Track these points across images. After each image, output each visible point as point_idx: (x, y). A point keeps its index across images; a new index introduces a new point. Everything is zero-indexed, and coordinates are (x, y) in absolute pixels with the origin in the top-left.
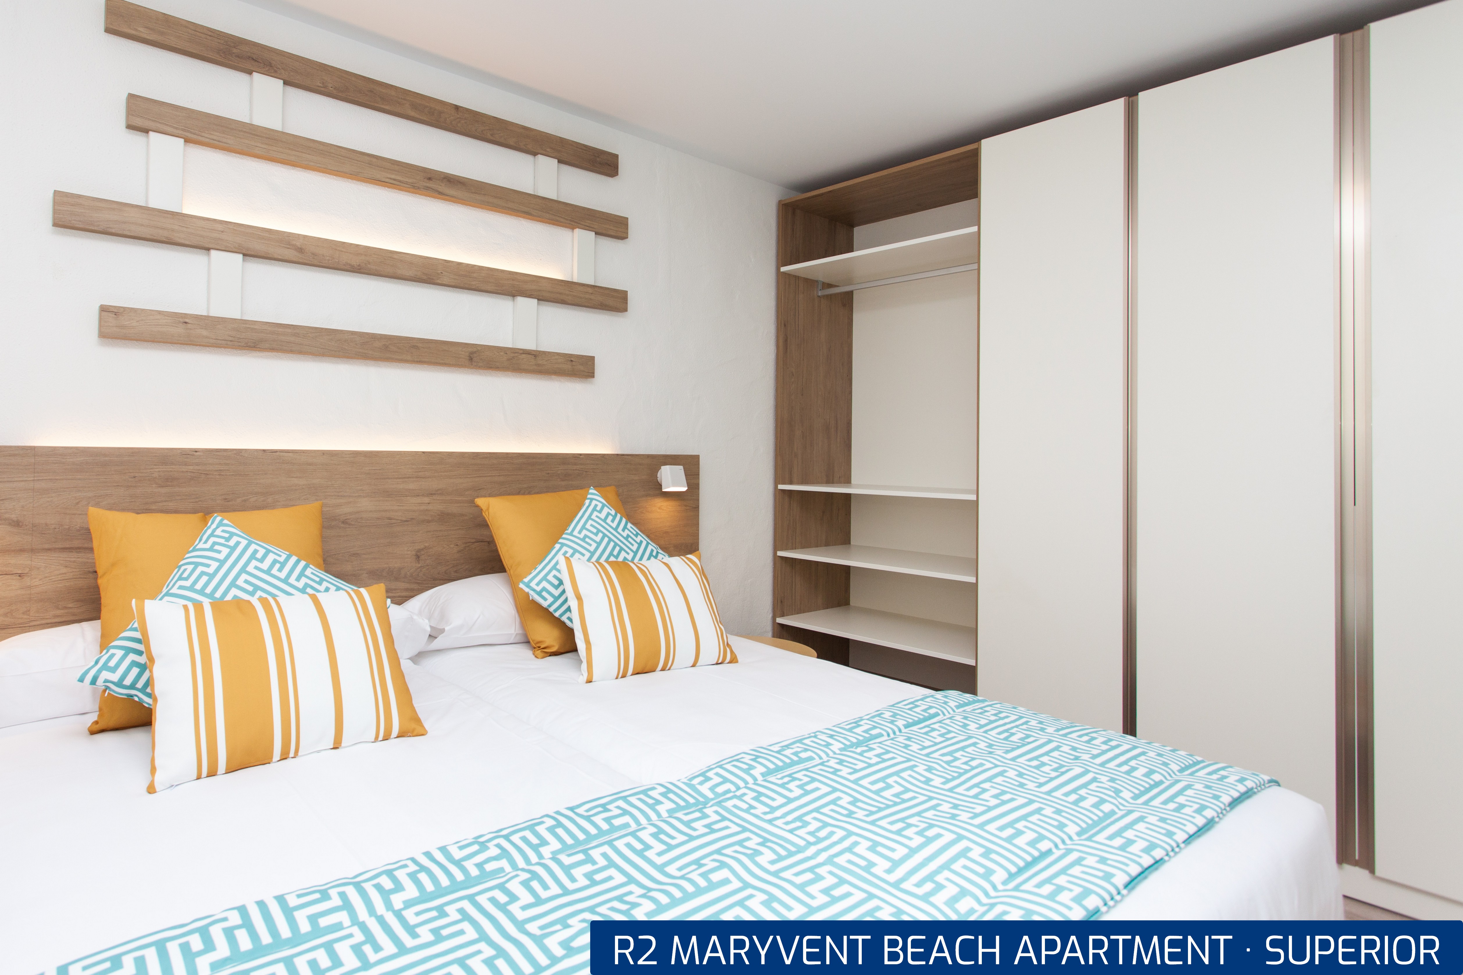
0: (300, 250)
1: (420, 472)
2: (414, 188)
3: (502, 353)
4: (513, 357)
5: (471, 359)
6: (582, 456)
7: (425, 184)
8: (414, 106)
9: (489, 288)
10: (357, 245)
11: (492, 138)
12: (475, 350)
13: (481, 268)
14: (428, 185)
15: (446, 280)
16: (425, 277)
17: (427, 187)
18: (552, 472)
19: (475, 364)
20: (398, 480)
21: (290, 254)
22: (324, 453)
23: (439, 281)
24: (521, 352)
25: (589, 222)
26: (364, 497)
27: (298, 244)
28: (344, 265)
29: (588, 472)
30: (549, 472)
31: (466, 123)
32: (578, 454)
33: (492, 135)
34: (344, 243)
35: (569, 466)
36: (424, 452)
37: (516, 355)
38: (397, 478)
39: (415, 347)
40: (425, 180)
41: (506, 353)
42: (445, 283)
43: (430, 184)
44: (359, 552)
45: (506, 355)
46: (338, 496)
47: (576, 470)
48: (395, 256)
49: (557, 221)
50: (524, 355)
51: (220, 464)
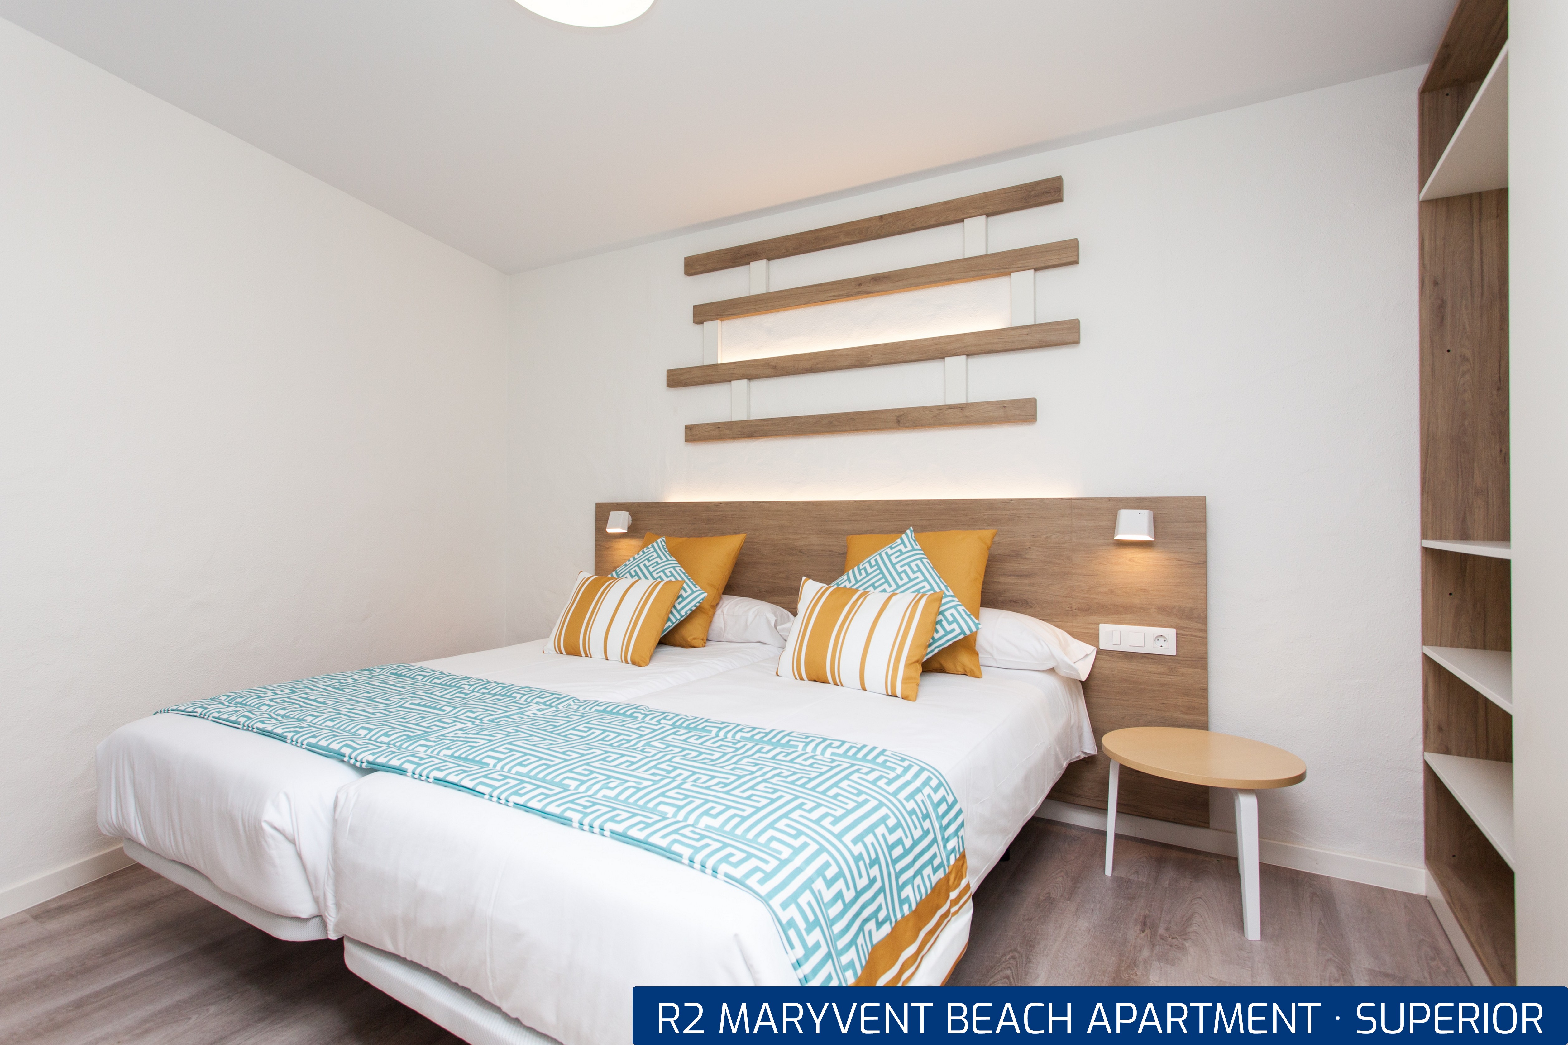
0: (775, 367)
1: (853, 516)
2: (848, 296)
3: (927, 412)
4: (939, 414)
5: (898, 422)
6: (1013, 501)
7: (856, 290)
8: (847, 234)
9: (913, 358)
10: (810, 353)
11: (913, 227)
12: (902, 413)
13: (905, 343)
14: (859, 290)
15: (875, 361)
16: (858, 363)
17: (859, 292)
18: (976, 517)
19: (903, 425)
20: (837, 522)
21: (769, 371)
22: (787, 503)
23: (869, 363)
24: (947, 407)
25: (1022, 262)
26: (813, 534)
27: (773, 364)
28: (802, 370)
29: (1021, 517)
30: (973, 517)
31: (889, 226)
32: (1008, 499)
33: (913, 225)
34: (801, 354)
35: (997, 511)
36: (855, 501)
37: (941, 411)
38: (835, 521)
39: (852, 419)
40: (857, 287)
41: (932, 411)
42: (874, 363)
43: (862, 289)
44: (810, 574)
45: (931, 413)
46: (796, 533)
47: (1006, 515)
48: (836, 354)
49: (982, 275)
50: (950, 410)
51: (732, 511)
